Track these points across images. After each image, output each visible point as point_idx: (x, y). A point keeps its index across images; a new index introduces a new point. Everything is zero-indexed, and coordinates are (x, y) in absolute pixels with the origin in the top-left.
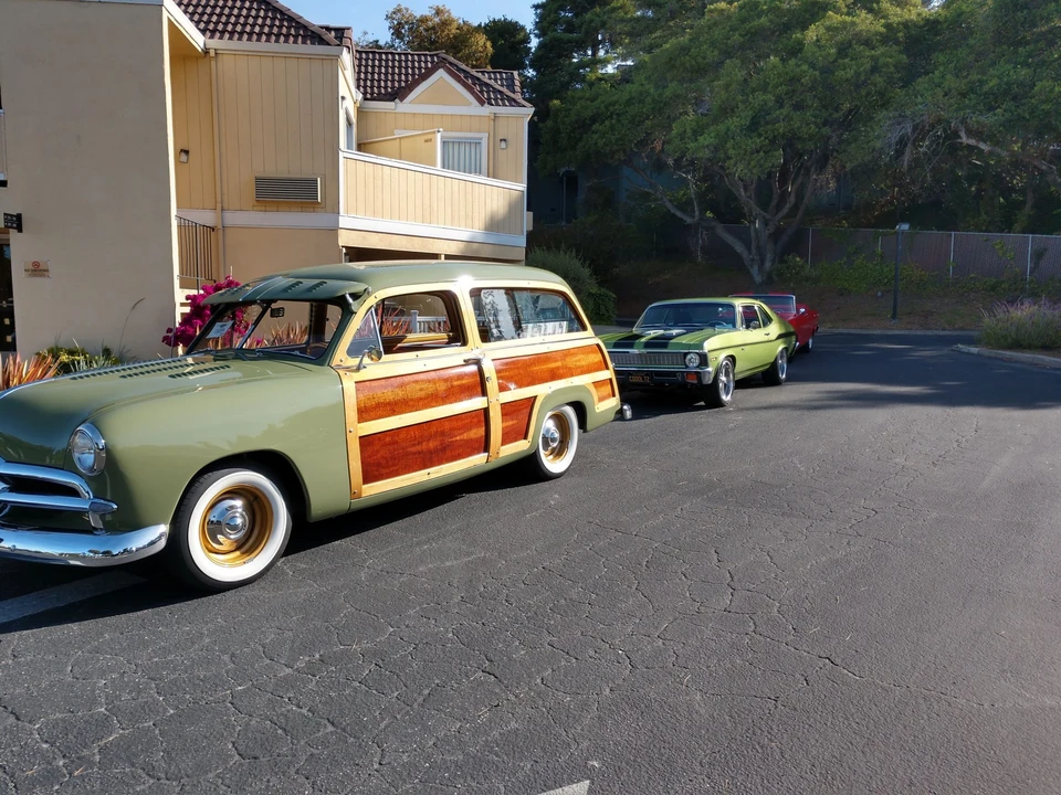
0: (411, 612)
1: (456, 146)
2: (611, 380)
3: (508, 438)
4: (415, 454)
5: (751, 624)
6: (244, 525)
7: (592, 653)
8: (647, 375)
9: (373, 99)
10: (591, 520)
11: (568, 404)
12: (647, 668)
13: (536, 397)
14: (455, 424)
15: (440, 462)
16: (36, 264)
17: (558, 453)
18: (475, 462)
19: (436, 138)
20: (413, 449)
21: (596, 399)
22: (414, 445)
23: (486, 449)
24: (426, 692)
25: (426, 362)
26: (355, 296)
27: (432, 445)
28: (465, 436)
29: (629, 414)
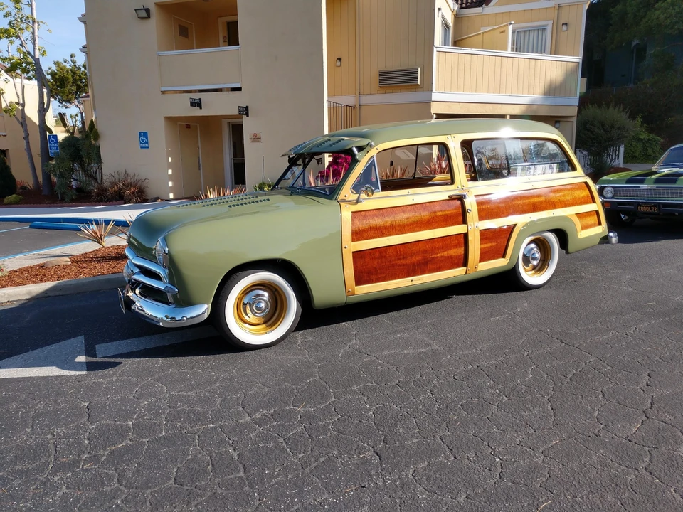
0: (355, 388)
1: (527, 34)
2: (597, 212)
3: (485, 256)
4: (400, 265)
5: (647, 459)
6: (266, 308)
7: (471, 454)
8: (654, 206)
9: (467, 7)
10: (543, 328)
11: (551, 231)
12: (513, 482)
13: (515, 225)
14: (437, 245)
15: (423, 272)
16: (255, 135)
17: (540, 268)
18: (456, 274)
19: (508, 29)
20: (399, 262)
21: (579, 227)
22: (400, 259)
23: (465, 264)
24: (322, 459)
25: (415, 197)
26: (360, 149)
27: (415, 259)
28: (445, 254)
29: (614, 240)
